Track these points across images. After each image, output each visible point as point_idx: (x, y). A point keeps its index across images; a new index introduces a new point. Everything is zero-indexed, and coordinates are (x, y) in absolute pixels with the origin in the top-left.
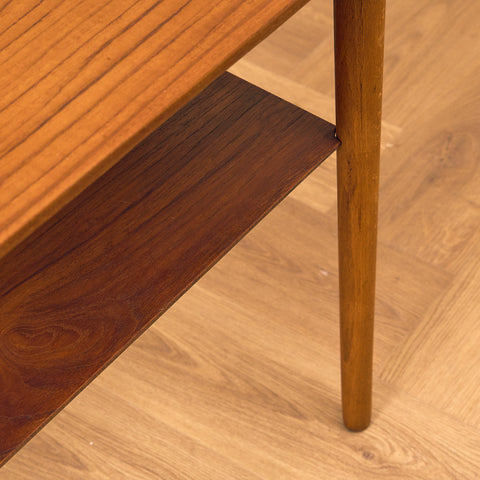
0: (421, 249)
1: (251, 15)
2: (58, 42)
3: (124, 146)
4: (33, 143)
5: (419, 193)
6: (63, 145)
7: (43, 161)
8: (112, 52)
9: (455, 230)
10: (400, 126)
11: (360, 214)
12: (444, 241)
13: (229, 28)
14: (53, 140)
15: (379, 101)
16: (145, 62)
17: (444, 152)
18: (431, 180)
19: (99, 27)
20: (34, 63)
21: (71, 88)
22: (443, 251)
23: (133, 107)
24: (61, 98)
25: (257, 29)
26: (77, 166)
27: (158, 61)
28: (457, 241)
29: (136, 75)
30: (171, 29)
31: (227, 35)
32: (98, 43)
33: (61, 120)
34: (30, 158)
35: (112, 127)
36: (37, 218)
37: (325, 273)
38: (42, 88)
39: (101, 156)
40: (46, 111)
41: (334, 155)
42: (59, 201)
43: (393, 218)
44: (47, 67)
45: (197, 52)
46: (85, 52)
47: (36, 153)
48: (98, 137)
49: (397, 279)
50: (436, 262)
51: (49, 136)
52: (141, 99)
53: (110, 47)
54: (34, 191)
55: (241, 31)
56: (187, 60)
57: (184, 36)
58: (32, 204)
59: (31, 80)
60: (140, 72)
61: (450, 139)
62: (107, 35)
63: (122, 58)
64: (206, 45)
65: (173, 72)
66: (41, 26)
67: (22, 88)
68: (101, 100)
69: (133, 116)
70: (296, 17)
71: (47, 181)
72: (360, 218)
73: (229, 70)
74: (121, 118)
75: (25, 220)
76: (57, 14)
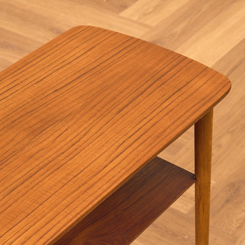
0: (224, 228)
1: (171, 133)
2: (108, 141)
3: (132, 174)
4: (102, 173)
5: (223, 206)
6: (112, 173)
7: (107, 178)
8: (126, 144)
9: (238, 220)
10: (214, 181)
11: (203, 207)
12: (233, 225)
13: (163, 137)
14: (109, 172)
15: (210, 165)
16: (136, 148)
17: (232, 191)
18: (227, 201)
19: (121, 137)
20: (101, 148)
21: (113, 156)
22: (233, 229)
23: (134, 162)
24: (110, 159)
25: (172, 137)
26: (117, 180)
27: (141, 147)
28: (238, 225)
29: (134, 152)
30: (144, 137)
31: (163, 139)
32: (121, 141)
33: (111, 166)
34: (102, 177)
35: (128, 167)
36: (106, 195)
37: (187, 237)
38: (104, 155)
39: (125, 177)
40: (106, 163)
41: (194, 185)
42: (112, 191)
43: (213, 216)
44: (105, 149)
45: (154, 144)
46: (117, 145)
47: (104, 176)
48: (124, 171)
49: (215, 239)
50: (230, 233)
51: (108, 171)
52: (136, 159)
53: (125, 143)
54: (105, 187)
55: (168, 138)
56: (150, 147)
57: (149, 139)
58: (105, 191)
59: (100, 153)
60: (135, 151)
61: (234, 186)
62: (123, 139)
63: (129, 146)
64: (156, 142)
65: (146, 151)
66: (101, 136)
67: (98, 156)
68: (124, 159)
69: (134, 164)
70: (179, 138)
71: (108, 184)
72: (203, 209)
73: (158, 156)
74: (130, 165)
75: (102, 196)
76: (107, 132)
